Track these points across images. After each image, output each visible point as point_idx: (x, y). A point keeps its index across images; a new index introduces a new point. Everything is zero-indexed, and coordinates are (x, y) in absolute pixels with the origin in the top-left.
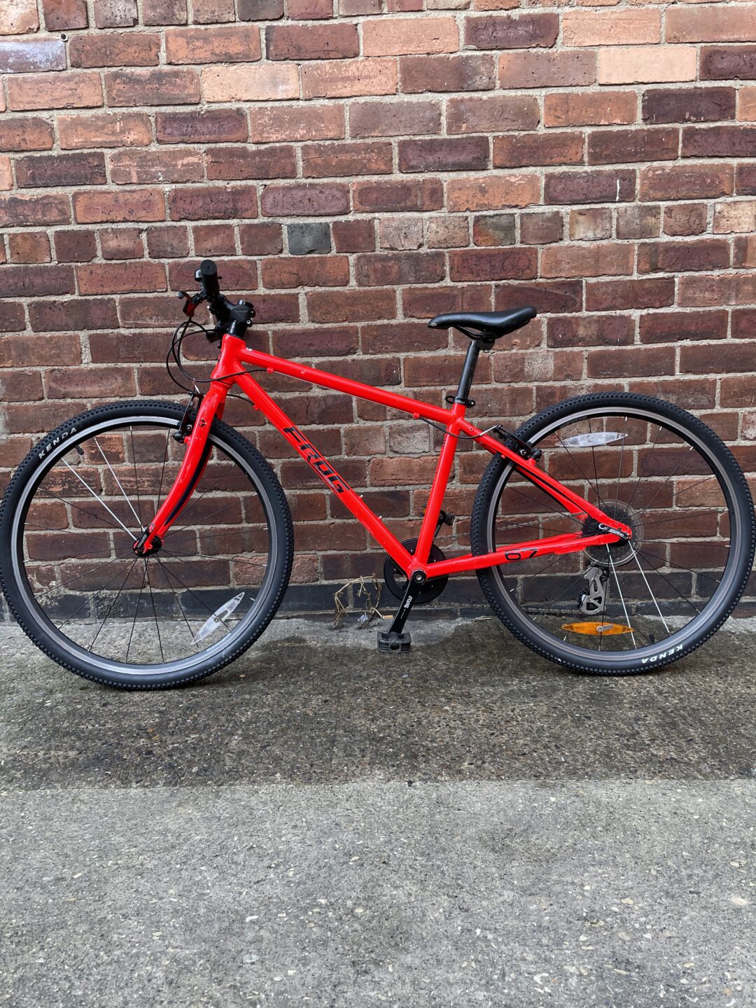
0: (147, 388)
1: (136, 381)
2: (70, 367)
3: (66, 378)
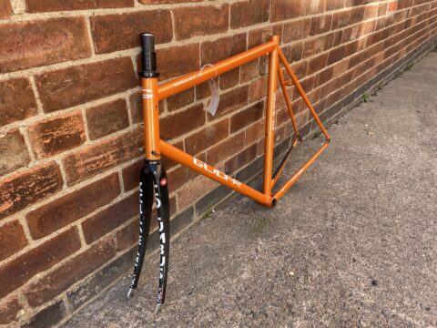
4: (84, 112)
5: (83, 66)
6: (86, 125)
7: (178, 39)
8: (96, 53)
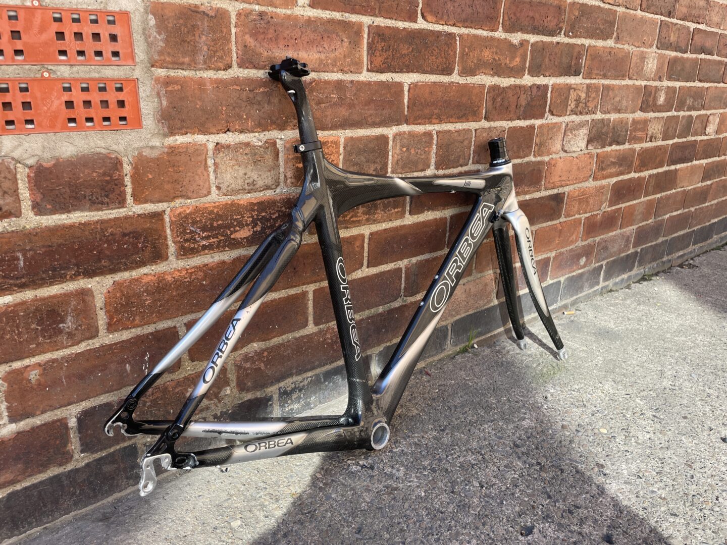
0: (378, 61)
1: (365, 48)
2: (278, 10)
3: (271, 31)
4: (342, 141)
5: (352, 82)
6: (341, 157)
7: (461, 74)
8: (368, 70)
